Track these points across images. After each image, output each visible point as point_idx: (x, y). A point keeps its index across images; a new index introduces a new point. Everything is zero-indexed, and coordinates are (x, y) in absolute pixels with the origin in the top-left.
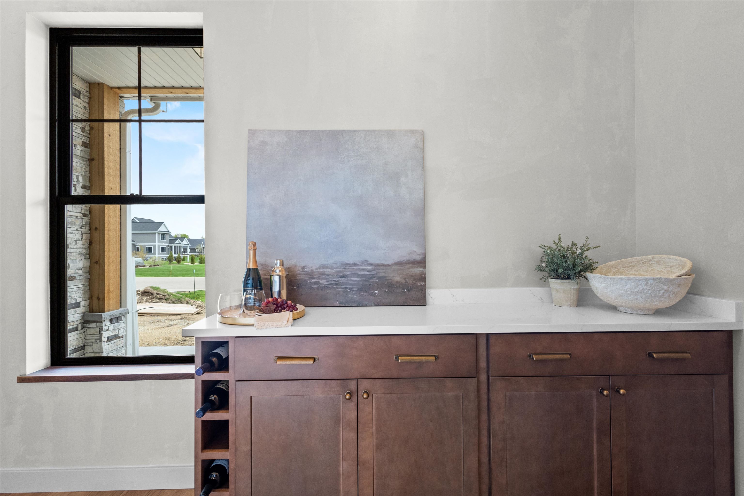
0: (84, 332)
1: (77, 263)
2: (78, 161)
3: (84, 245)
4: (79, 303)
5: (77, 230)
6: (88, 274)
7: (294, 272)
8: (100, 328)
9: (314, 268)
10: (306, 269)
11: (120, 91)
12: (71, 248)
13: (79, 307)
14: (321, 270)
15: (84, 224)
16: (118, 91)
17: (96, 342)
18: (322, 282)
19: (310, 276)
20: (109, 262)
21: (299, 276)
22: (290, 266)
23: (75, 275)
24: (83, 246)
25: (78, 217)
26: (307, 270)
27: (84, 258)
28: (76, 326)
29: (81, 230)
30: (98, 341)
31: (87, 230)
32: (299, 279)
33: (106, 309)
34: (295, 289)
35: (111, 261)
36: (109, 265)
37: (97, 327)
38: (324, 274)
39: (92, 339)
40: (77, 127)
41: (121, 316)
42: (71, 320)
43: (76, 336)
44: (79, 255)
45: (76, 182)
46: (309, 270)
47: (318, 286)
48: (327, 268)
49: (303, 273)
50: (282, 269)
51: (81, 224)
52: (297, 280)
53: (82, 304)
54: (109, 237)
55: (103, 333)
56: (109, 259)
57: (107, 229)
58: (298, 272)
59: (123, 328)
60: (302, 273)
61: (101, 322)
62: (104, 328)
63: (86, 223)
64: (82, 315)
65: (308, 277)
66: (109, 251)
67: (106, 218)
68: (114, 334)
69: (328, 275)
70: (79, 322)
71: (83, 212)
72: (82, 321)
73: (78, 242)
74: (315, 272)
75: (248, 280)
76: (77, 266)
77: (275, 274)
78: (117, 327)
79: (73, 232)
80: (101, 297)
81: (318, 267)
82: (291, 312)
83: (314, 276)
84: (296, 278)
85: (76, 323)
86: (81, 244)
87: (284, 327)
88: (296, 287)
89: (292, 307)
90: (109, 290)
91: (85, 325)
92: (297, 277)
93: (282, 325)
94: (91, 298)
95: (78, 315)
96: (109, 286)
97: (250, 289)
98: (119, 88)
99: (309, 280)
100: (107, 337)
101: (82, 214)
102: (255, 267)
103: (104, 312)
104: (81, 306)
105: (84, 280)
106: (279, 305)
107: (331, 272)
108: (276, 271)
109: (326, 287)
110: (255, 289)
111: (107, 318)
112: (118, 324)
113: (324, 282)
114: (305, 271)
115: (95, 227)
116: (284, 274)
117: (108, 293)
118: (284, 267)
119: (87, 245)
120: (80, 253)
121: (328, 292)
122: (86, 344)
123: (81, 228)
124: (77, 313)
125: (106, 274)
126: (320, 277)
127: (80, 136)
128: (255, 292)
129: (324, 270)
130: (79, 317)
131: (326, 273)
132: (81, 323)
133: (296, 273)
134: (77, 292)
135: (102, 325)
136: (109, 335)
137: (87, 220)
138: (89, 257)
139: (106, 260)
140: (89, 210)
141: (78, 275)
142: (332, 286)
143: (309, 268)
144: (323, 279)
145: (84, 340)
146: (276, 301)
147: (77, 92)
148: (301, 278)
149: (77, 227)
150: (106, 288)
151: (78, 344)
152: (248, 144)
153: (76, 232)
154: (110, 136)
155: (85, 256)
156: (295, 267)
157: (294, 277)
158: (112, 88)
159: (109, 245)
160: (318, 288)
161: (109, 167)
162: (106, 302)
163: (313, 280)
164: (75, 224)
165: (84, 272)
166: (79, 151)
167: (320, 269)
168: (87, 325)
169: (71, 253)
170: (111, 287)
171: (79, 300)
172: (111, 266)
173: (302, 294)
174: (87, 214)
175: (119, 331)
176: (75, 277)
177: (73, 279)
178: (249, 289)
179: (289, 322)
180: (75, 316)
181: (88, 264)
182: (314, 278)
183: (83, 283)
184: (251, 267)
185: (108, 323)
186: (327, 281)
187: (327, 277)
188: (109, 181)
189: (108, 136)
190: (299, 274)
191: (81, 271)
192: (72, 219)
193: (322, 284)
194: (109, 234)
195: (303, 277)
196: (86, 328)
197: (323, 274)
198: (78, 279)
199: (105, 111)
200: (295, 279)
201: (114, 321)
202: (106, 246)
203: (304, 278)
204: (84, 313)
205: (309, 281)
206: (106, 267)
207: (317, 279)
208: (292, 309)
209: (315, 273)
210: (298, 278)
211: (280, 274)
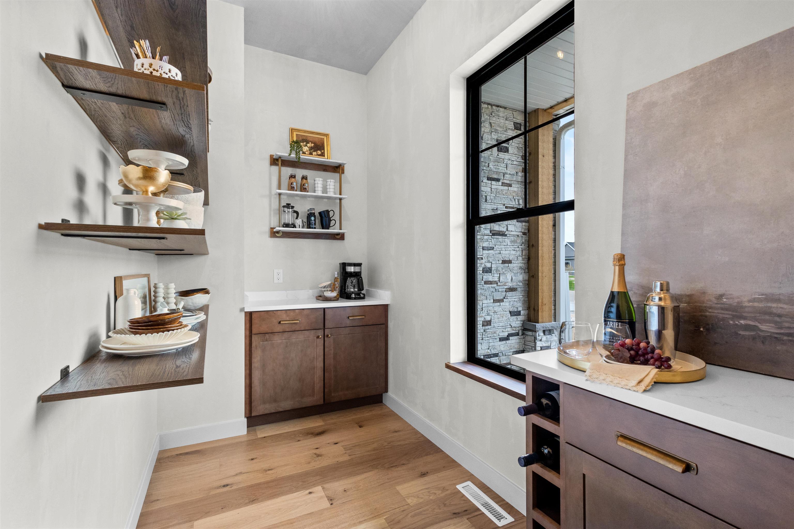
0: (524, 338)
1: (518, 276)
2: (519, 186)
3: (524, 260)
4: (520, 311)
5: (518, 247)
6: (527, 286)
7: (700, 303)
8: (534, 337)
9: (745, 299)
10: (725, 300)
11: (553, 110)
12: (514, 263)
13: (520, 315)
14: (761, 305)
15: (523, 242)
16: (550, 111)
17: (532, 349)
18: (763, 327)
19: (734, 313)
20: (542, 277)
21: (710, 310)
22: (693, 293)
23: (517, 287)
24: (523, 262)
25: (519, 236)
26: (728, 303)
27: (524, 272)
28: (518, 331)
29: (521, 247)
30: (533, 348)
31: (526, 247)
32: (711, 316)
33: (540, 320)
34: (702, 331)
35: (544, 276)
36: (542, 279)
37: (532, 336)
38: (771, 314)
39: (529, 346)
40: (519, 156)
41: (553, 329)
42: (513, 325)
43: (518, 341)
44: (519, 269)
45: (518, 205)
46: (734, 302)
47: (752, 333)
48: (778, 300)
49: (719, 306)
50: (665, 296)
51: (522, 242)
52: (706, 316)
53: (522, 312)
54: (543, 253)
55: (537, 342)
56: (542, 273)
57: (541, 245)
58: (709, 304)
59: (555, 341)
60: (716, 305)
61: (535, 332)
62: (537, 338)
63: (525, 240)
64: (522, 322)
65: (729, 314)
66: (542, 266)
67: (540, 235)
68: (547, 345)
69: (780, 316)
70: (520, 328)
71: (523, 231)
72: (522, 328)
73: (519, 257)
74: (746, 307)
75: (610, 307)
76: (518, 279)
77: (652, 303)
78: (549, 339)
79: (515, 249)
80: (536, 308)
81: (755, 298)
82: (657, 368)
83: (744, 314)
84: (703, 313)
85: (517, 329)
86: (521, 259)
87: (630, 389)
88: (703, 328)
89: (661, 361)
90: (542, 303)
91: (524, 332)
92: (705, 312)
93: (626, 385)
94: (529, 308)
95: (519, 322)
96: (542, 299)
97: (613, 322)
98: (551, 107)
99: (732, 319)
100: (541, 347)
101: (522, 233)
102: (622, 290)
103: (538, 323)
104: (521, 315)
105: (523, 292)
106: (640, 352)
107: (787, 310)
108: (653, 300)
109: (775, 339)
110: (619, 322)
111: (540, 329)
112: (550, 337)
113: (769, 327)
114: (722, 304)
115: (532, 244)
116: (668, 304)
117: (542, 305)
118: (670, 293)
119: (526, 261)
120: (521, 268)
121: (778, 348)
122: (525, 349)
123: (521, 245)
124: (518, 320)
125: (540, 287)
126: (760, 318)
127: (520, 164)
128: (618, 326)
129: (769, 305)
130: (520, 324)
131: (775, 311)
132: (521, 330)
133: (705, 305)
134: (518, 302)
135: (536, 334)
136: (542, 345)
137: (526, 238)
138: (527, 272)
139: (540, 274)
140: (528, 228)
141: (518, 286)
142: (790, 338)
143: (733, 298)
144: (765, 321)
145: (524, 345)
146: (636, 345)
147: (519, 126)
148: (714, 314)
149: (518, 245)
150: (540, 301)
151: (519, 348)
152: (627, 115)
153: (518, 249)
154: (543, 156)
155: (524, 270)
156: (703, 295)
157: (701, 312)
158: (545, 110)
159: (542, 260)
160: (754, 338)
161: (543, 186)
162: (540, 313)
163: (742, 322)
164: (516, 242)
165: (524, 284)
166: (520, 177)
167: (758, 302)
168: (526, 332)
169: (514, 267)
170: (544, 300)
171: (520, 309)
172: (544, 280)
173: (716, 343)
174: (526, 233)
175: (551, 343)
176: (517, 288)
177: (515, 290)
178: (610, 321)
179: (641, 384)
180: (517, 322)
181: (526, 278)
182: (745, 318)
183: (523, 294)
184: (616, 289)
185: (542, 334)
186: (777, 327)
187: (777, 319)
188: (543, 199)
189: (542, 157)
190: (711, 308)
191: (521, 284)
192: (514, 237)
193: (763, 331)
194: (542, 250)
195: (718, 313)
196: (525, 334)
197: (767, 312)
198: (519, 290)
199: (539, 134)
200: (702, 316)
201: (546, 333)
202: (540, 262)
203: (721, 315)
204: (524, 321)
205: (731, 322)
206: (540, 281)
207: (750, 320)
208: (659, 365)
209: (747, 310)
210: (708, 313)
211: (662, 304)
